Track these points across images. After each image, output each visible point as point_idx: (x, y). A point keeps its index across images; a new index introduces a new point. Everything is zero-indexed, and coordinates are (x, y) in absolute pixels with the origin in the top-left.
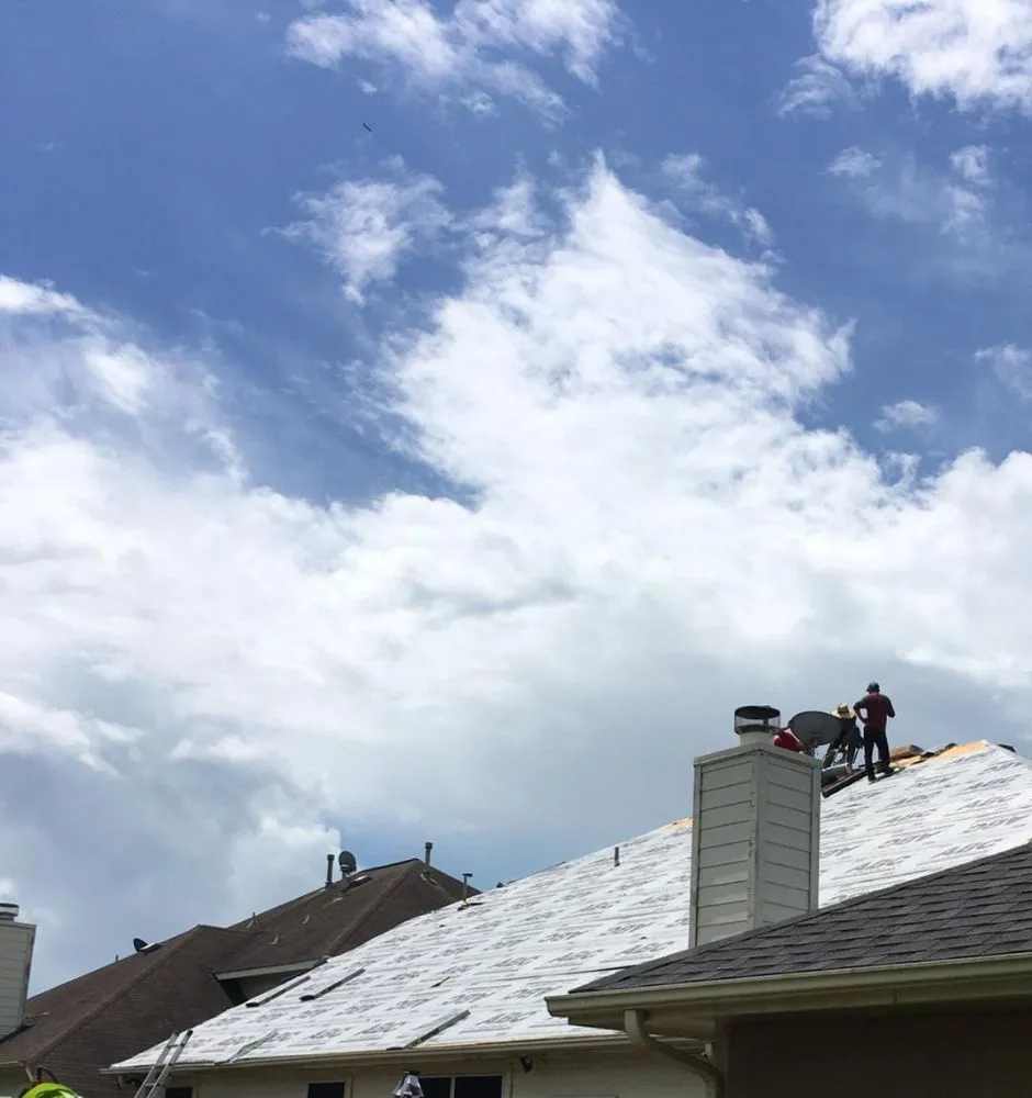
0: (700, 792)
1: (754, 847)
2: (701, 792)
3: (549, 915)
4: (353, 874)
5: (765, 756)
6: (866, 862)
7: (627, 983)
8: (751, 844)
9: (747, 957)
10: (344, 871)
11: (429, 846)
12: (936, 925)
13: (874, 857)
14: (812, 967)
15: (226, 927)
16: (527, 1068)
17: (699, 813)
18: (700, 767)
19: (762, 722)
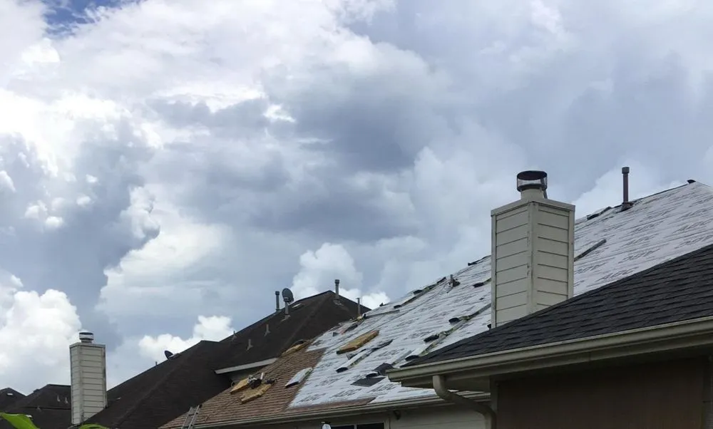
0: (495, 234)
1: (530, 269)
2: (496, 234)
3: (411, 322)
4: (292, 302)
5: (537, 206)
7: (434, 359)
8: (528, 267)
9: (505, 338)
10: (286, 301)
11: (337, 282)
12: (620, 311)
13: (615, 269)
14: (543, 341)
15: (218, 341)
16: (398, 417)
17: (495, 248)
18: (494, 217)
19: (538, 182)
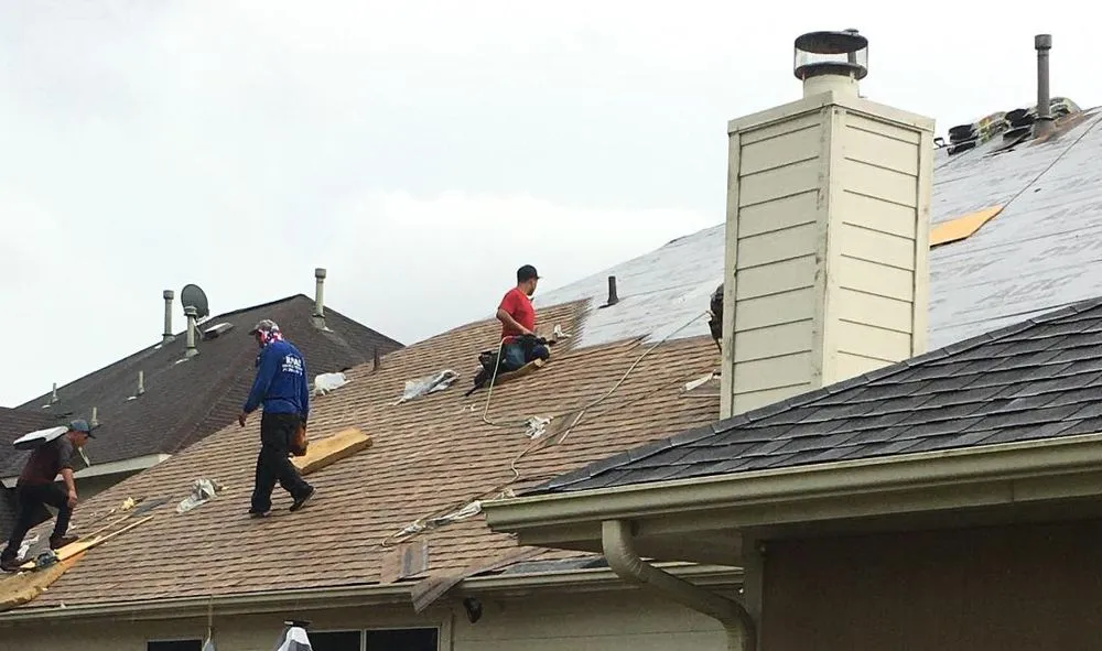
0: (737, 179)
1: (822, 265)
2: (739, 178)
4: (205, 319)
5: (843, 116)
6: (1008, 285)
8: (818, 262)
9: (788, 437)
10: (190, 315)
11: (320, 276)
14: (888, 450)
16: (475, 616)
17: (737, 212)
18: (737, 136)
19: (842, 58)
